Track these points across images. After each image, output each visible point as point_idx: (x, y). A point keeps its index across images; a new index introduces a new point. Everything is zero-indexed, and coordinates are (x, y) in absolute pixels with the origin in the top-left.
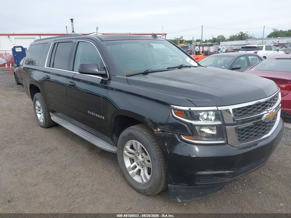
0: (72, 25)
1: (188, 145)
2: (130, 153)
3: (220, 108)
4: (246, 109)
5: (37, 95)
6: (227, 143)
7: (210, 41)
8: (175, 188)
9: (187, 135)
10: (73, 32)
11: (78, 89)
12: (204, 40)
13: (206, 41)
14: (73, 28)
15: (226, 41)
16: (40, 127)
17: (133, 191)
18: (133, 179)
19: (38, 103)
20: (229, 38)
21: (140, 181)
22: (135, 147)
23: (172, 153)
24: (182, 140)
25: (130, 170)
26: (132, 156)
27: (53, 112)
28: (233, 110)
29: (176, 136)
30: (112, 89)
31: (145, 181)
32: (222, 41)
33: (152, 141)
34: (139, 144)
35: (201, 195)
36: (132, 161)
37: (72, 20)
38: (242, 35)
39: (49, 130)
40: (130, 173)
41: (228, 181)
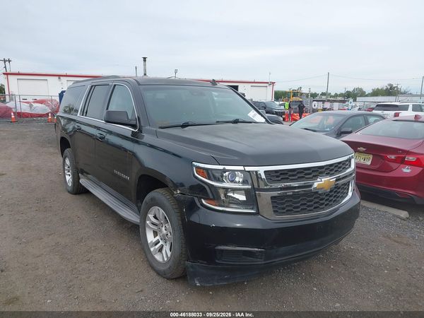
0: (145, 65)
1: (209, 211)
2: (153, 224)
3: (248, 169)
4: (287, 174)
5: (67, 151)
6: (258, 213)
7: (341, 95)
8: (192, 267)
9: (207, 199)
10: (145, 74)
11: (108, 143)
12: (333, 94)
13: (336, 95)
14: (145, 70)
15: (367, 96)
16: (67, 193)
17: (152, 273)
18: (154, 257)
19: (68, 162)
20: (370, 91)
21: (161, 260)
22: (157, 216)
23: (189, 221)
24: (202, 205)
25: (152, 247)
26: (155, 228)
27: (83, 172)
28: (265, 172)
29: (196, 199)
30: (145, 144)
31: (166, 259)
32: (360, 96)
33: (174, 206)
34: (161, 211)
35: (226, 279)
36: (155, 234)
37: (145, 59)
38: (391, 89)
39: (77, 196)
40: (152, 249)
41: (260, 263)
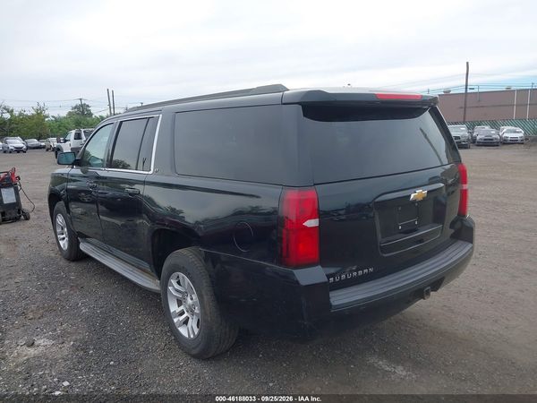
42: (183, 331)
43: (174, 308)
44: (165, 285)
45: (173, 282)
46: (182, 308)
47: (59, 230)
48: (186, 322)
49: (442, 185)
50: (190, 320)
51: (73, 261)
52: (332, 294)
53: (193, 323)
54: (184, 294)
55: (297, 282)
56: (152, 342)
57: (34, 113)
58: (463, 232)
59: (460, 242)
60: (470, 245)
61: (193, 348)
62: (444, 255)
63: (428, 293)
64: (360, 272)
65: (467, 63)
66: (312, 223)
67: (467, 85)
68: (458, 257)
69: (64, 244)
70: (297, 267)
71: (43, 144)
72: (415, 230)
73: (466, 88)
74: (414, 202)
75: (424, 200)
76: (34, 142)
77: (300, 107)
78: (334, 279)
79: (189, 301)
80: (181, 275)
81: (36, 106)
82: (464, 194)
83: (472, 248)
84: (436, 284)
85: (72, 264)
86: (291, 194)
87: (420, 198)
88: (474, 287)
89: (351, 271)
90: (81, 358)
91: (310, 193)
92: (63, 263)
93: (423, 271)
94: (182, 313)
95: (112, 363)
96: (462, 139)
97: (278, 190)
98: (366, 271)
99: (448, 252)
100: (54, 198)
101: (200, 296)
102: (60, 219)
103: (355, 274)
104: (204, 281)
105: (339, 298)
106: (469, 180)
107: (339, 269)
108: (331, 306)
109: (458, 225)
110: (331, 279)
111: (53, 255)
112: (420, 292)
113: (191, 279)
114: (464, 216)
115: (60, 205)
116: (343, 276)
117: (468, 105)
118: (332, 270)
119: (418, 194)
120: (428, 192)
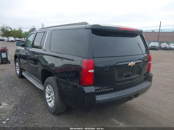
42: (49, 104)
43: (47, 96)
44: (45, 88)
45: (47, 88)
46: (50, 97)
47: (17, 68)
48: (50, 101)
49: (141, 61)
50: (52, 101)
51: (20, 78)
52: (96, 96)
53: (53, 102)
54: (51, 92)
55: (84, 91)
56: (40, 107)
57: (18, 30)
58: (148, 78)
59: (147, 81)
60: (150, 83)
61: (52, 111)
62: (140, 86)
63: (133, 98)
64: (108, 89)
65: (161, 22)
66: (91, 71)
67: (160, 29)
68: (146, 86)
69: (18, 72)
70: (85, 86)
71: (20, 40)
72: (130, 76)
73: (160, 30)
74: (130, 66)
75: (134, 66)
76: (18, 39)
77: (91, 30)
78: (98, 91)
79: (52, 95)
80: (50, 85)
81: (19, 27)
82: (150, 65)
83: (151, 84)
84: (136, 95)
85: (20, 79)
86: (85, 60)
87: (132, 65)
88: (152, 97)
89: (105, 89)
90: (15, 111)
91: (92, 60)
92: (17, 78)
93: (132, 90)
94: (49, 98)
95: (24, 113)
96: (156, 47)
97: (80, 59)
98: (110, 89)
99: (142, 84)
100: (16, 57)
101: (55, 93)
102: (17, 64)
103: (106, 90)
104: (56, 88)
105: (100, 98)
106: (152, 60)
107: (100, 88)
108: (96, 100)
109: (147, 75)
110: (97, 91)
111: (15, 75)
112: (130, 98)
113: (52, 87)
114: (149, 72)
115: (17, 59)
116: (102, 90)
117: (160, 36)
118: (98, 88)
119: (132, 64)
120: (136, 63)
